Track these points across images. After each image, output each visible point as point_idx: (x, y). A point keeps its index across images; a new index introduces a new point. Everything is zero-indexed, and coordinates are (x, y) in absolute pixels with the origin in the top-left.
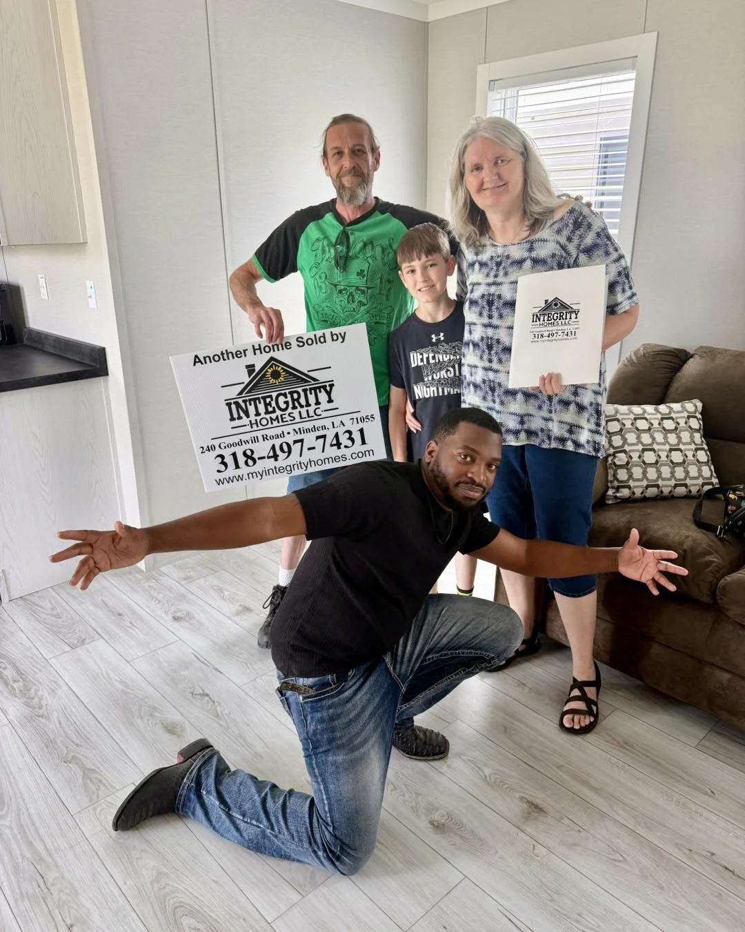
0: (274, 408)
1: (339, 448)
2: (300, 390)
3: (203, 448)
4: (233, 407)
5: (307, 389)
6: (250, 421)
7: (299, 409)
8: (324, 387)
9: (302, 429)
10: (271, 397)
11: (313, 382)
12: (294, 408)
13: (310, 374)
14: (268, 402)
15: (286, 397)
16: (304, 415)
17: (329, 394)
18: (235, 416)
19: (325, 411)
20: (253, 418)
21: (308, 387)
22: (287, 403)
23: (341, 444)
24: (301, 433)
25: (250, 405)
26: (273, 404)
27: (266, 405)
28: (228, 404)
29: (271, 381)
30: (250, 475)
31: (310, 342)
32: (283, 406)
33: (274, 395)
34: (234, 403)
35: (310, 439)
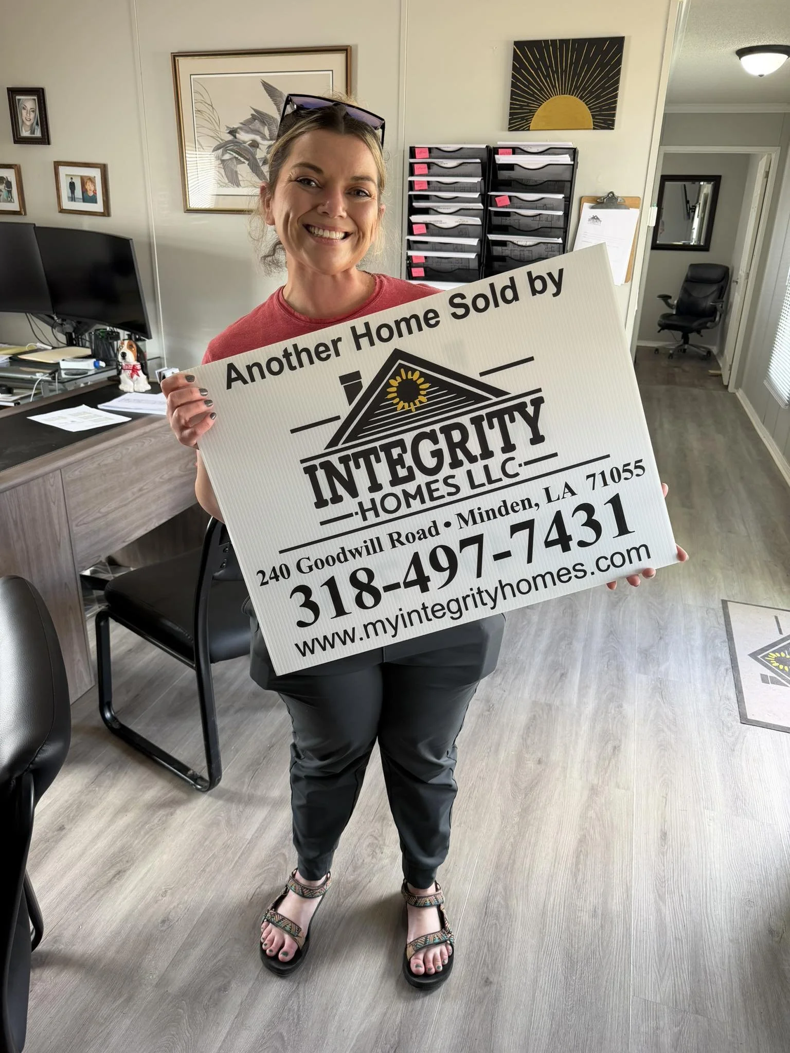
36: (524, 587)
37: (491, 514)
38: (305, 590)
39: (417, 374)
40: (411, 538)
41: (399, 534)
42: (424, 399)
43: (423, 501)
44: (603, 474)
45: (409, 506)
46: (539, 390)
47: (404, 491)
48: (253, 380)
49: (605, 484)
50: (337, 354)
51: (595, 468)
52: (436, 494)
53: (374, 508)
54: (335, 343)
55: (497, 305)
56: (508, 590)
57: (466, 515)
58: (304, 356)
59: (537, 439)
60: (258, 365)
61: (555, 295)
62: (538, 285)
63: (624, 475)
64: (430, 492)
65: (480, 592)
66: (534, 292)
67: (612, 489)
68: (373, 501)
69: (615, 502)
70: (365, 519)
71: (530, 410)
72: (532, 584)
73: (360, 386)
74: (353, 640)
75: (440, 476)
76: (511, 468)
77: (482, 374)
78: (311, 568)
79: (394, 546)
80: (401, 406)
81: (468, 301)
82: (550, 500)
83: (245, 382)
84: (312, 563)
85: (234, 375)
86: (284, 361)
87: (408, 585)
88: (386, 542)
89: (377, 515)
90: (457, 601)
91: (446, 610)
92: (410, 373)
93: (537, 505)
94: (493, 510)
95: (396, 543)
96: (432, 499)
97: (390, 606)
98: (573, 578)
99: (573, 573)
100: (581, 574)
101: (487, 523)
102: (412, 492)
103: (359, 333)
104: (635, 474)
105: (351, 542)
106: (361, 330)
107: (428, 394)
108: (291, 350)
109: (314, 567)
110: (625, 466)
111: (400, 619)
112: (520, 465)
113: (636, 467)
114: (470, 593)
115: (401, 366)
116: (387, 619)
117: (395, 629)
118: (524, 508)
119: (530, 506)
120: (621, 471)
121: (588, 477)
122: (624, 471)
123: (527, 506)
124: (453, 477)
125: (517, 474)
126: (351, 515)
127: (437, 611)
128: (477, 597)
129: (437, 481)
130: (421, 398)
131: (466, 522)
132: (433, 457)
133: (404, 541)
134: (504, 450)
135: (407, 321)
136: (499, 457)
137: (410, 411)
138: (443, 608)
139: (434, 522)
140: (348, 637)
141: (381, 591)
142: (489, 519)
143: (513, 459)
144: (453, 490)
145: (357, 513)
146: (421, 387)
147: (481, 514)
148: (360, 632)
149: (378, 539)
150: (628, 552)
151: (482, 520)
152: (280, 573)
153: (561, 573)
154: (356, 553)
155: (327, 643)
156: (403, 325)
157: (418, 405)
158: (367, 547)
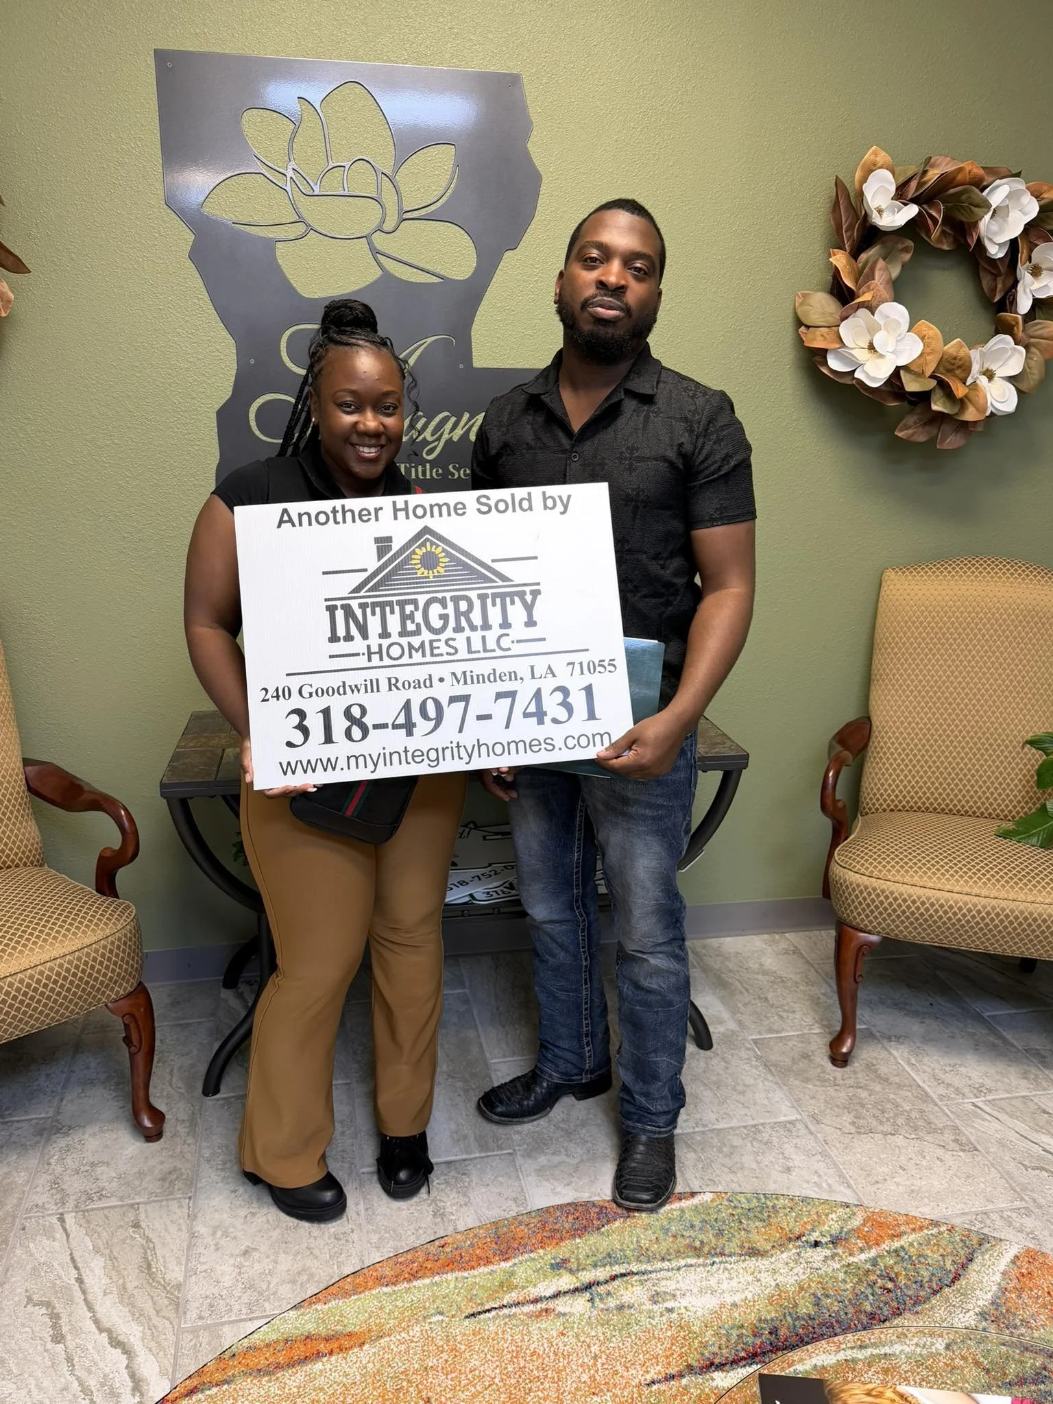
0: (418, 625)
1: (541, 722)
2: (473, 595)
3: (266, 690)
4: (340, 614)
5: (486, 596)
6: (369, 647)
7: (468, 632)
8: (521, 595)
9: (468, 674)
10: (415, 602)
11: (501, 583)
12: (459, 629)
13: (496, 566)
14: (408, 612)
15: (445, 607)
16: (477, 645)
17: (529, 608)
18: (341, 632)
19: (518, 641)
20: (374, 641)
21: (489, 591)
22: (444, 617)
23: (545, 714)
24: (465, 683)
25: (373, 614)
26: (419, 617)
27: (404, 618)
28: (328, 608)
29: (419, 572)
30: (353, 760)
31: (502, 506)
32: (437, 623)
33: (422, 600)
34: (343, 607)
35: (482, 697)
36: (498, 749)
37: (481, 679)
38: (301, 714)
39: (439, 549)
40: (407, 685)
41: (397, 680)
42: (442, 571)
43: (424, 655)
44: (581, 664)
45: (411, 656)
46: (538, 584)
47: (409, 643)
48: (301, 525)
50: (377, 519)
51: (576, 658)
52: (436, 652)
53: (380, 652)
55: (514, 510)
56: (483, 749)
57: (459, 675)
58: (349, 515)
59: (531, 623)
60: (308, 515)
61: (563, 513)
62: (550, 503)
63: (598, 669)
64: (432, 648)
65: (458, 746)
66: (546, 507)
67: (587, 679)
68: (380, 646)
69: (589, 690)
70: (370, 660)
71: (529, 598)
72: (506, 748)
73: (390, 548)
74: (334, 769)
75: (443, 637)
76: (504, 642)
77: (493, 561)
78: (311, 695)
79: (390, 689)
80: (422, 571)
81: (492, 503)
82: (533, 677)
83: (294, 525)
84: (313, 690)
85: (286, 518)
86: (331, 516)
87: (395, 727)
88: (384, 685)
89: (381, 659)
90: (437, 750)
91: (425, 757)
92: (434, 547)
93: (521, 679)
94: (483, 675)
95: (393, 688)
97: (376, 742)
98: (543, 750)
99: (543, 745)
100: (550, 747)
101: (476, 685)
102: (416, 645)
103: (398, 507)
104: (608, 669)
105: (353, 678)
106: (400, 505)
107: (446, 566)
108: (339, 508)
109: (314, 694)
110: (600, 661)
111: (382, 756)
112: (513, 642)
113: (610, 665)
114: (450, 745)
115: (428, 540)
116: (370, 755)
117: (376, 765)
118: (511, 679)
119: (516, 679)
120: (597, 664)
121: (569, 664)
122: (599, 665)
123: (513, 678)
124: (454, 640)
125: (509, 649)
126: (358, 654)
127: (416, 756)
128: (455, 750)
130: (439, 569)
131: (458, 682)
132: (440, 619)
133: (401, 687)
134: (502, 626)
135: (440, 506)
136: (496, 631)
137: (428, 577)
138: (423, 755)
139: (430, 676)
140: (331, 764)
141: (370, 727)
142: (478, 682)
143: (508, 635)
144: (452, 651)
145: (364, 654)
146: (441, 560)
147: (472, 676)
148: (342, 763)
149: (377, 680)
150: (594, 736)
151: (472, 683)
152: (282, 694)
153: (533, 743)
154: (355, 689)
155: (310, 767)
156: (436, 509)
157: (436, 574)
158: (366, 685)
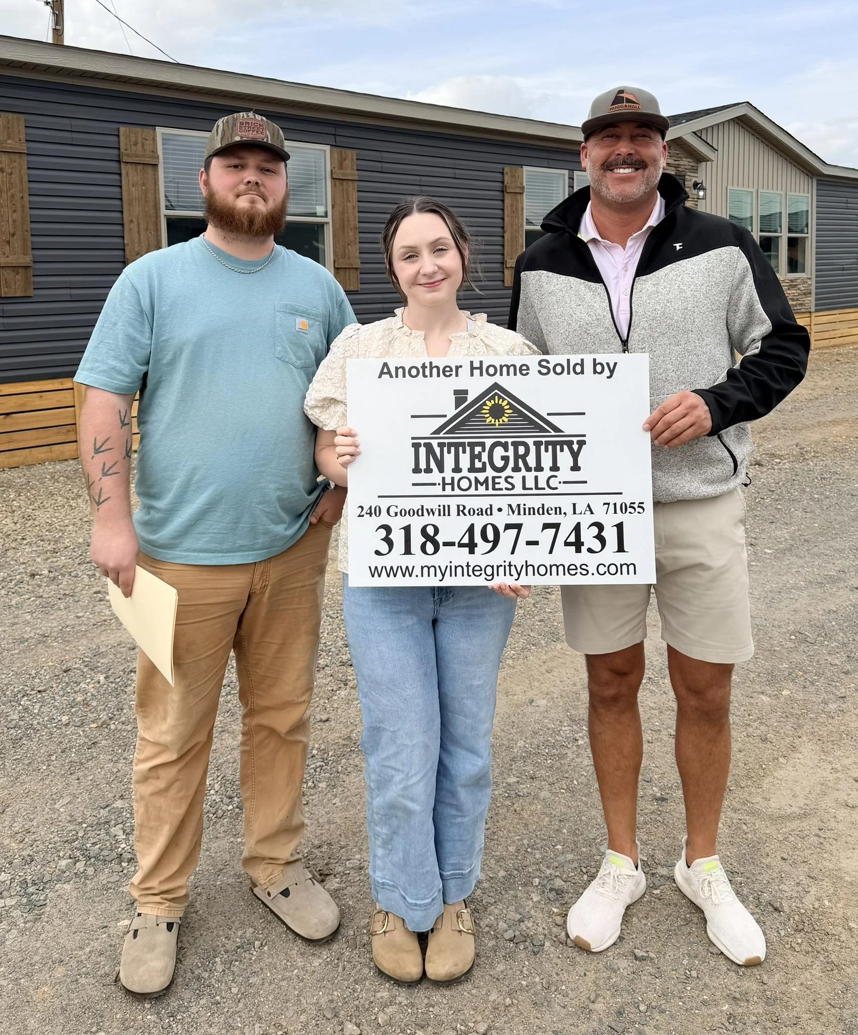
36: (542, 570)
37: (532, 511)
38: (388, 529)
39: (505, 402)
40: (472, 512)
41: (464, 507)
42: (506, 420)
43: (487, 489)
44: (615, 504)
45: (476, 489)
46: (584, 436)
47: (476, 478)
48: (397, 376)
49: (615, 512)
50: (457, 375)
51: (611, 499)
52: (497, 486)
53: (452, 484)
54: (457, 368)
55: (569, 373)
56: (530, 569)
57: (514, 507)
58: (435, 370)
59: (576, 468)
60: (403, 368)
61: (608, 377)
62: (599, 368)
63: (629, 510)
64: (494, 483)
65: (510, 565)
66: (595, 372)
67: (619, 517)
68: (453, 479)
69: (620, 527)
70: (444, 489)
71: (575, 447)
72: (549, 570)
73: (465, 399)
74: (410, 576)
75: (504, 474)
76: (553, 483)
77: (549, 414)
78: (396, 514)
79: (459, 515)
80: (490, 420)
81: (551, 366)
82: (575, 513)
83: (391, 377)
84: (398, 510)
85: (385, 370)
86: (421, 370)
87: (461, 545)
88: (454, 510)
89: (453, 489)
90: (492, 567)
91: (483, 572)
92: (501, 400)
93: (565, 513)
94: (534, 509)
95: (461, 513)
96: (494, 489)
97: (445, 557)
98: (579, 574)
99: (579, 570)
100: (585, 572)
101: (527, 516)
102: (482, 480)
103: (475, 366)
104: (637, 511)
105: (430, 504)
106: (476, 364)
107: (509, 417)
109: (399, 514)
110: (631, 503)
111: (449, 568)
112: (560, 483)
113: (639, 507)
114: (503, 564)
115: (496, 394)
116: (439, 567)
117: (443, 575)
118: (556, 514)
119: (560, 513)
120: (628, 506)
121: (605, 504)
122: (630, 507)
123: (558, 512)
124: (512, 477)
125: (556, 488)
126: (435, 484)
127: (475, 570)
128: (507, 568)
129: (500, 477)
130: (504, 418)
131: (513, 512)
132: (502, 459)
133: (467, 513)
134: (552, 469)
135: (508, 367)
136: (547, 473)
139: (491, 506)
140: (408, 572)
141: (441, 544)
142: (530, 514)
144: (510, 487)
145: (439, 484)
146: (506, 411)
147: (525, 509)
148: (417, 571)
149: (449, 506)
150: (621, 565)
151: (525, 514)
152: (374, 512)
153: (571, 568)
154: (431, 512)
155: (392, 572)
156: (505, 369)
157: (501, 422)
158: (439, 510)
